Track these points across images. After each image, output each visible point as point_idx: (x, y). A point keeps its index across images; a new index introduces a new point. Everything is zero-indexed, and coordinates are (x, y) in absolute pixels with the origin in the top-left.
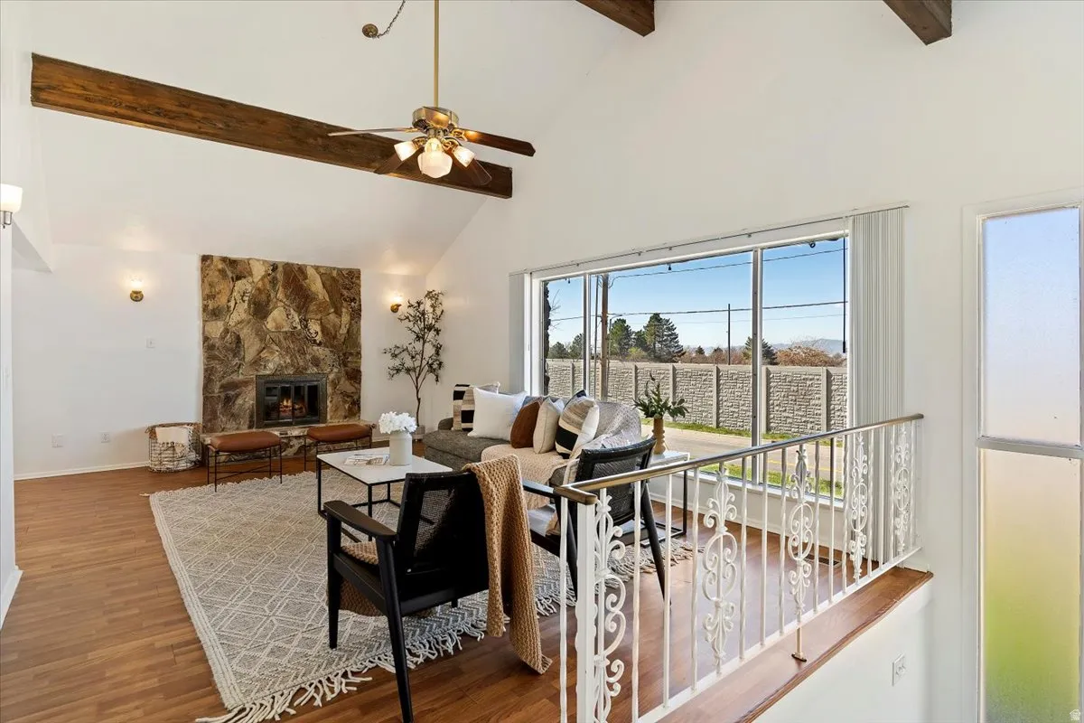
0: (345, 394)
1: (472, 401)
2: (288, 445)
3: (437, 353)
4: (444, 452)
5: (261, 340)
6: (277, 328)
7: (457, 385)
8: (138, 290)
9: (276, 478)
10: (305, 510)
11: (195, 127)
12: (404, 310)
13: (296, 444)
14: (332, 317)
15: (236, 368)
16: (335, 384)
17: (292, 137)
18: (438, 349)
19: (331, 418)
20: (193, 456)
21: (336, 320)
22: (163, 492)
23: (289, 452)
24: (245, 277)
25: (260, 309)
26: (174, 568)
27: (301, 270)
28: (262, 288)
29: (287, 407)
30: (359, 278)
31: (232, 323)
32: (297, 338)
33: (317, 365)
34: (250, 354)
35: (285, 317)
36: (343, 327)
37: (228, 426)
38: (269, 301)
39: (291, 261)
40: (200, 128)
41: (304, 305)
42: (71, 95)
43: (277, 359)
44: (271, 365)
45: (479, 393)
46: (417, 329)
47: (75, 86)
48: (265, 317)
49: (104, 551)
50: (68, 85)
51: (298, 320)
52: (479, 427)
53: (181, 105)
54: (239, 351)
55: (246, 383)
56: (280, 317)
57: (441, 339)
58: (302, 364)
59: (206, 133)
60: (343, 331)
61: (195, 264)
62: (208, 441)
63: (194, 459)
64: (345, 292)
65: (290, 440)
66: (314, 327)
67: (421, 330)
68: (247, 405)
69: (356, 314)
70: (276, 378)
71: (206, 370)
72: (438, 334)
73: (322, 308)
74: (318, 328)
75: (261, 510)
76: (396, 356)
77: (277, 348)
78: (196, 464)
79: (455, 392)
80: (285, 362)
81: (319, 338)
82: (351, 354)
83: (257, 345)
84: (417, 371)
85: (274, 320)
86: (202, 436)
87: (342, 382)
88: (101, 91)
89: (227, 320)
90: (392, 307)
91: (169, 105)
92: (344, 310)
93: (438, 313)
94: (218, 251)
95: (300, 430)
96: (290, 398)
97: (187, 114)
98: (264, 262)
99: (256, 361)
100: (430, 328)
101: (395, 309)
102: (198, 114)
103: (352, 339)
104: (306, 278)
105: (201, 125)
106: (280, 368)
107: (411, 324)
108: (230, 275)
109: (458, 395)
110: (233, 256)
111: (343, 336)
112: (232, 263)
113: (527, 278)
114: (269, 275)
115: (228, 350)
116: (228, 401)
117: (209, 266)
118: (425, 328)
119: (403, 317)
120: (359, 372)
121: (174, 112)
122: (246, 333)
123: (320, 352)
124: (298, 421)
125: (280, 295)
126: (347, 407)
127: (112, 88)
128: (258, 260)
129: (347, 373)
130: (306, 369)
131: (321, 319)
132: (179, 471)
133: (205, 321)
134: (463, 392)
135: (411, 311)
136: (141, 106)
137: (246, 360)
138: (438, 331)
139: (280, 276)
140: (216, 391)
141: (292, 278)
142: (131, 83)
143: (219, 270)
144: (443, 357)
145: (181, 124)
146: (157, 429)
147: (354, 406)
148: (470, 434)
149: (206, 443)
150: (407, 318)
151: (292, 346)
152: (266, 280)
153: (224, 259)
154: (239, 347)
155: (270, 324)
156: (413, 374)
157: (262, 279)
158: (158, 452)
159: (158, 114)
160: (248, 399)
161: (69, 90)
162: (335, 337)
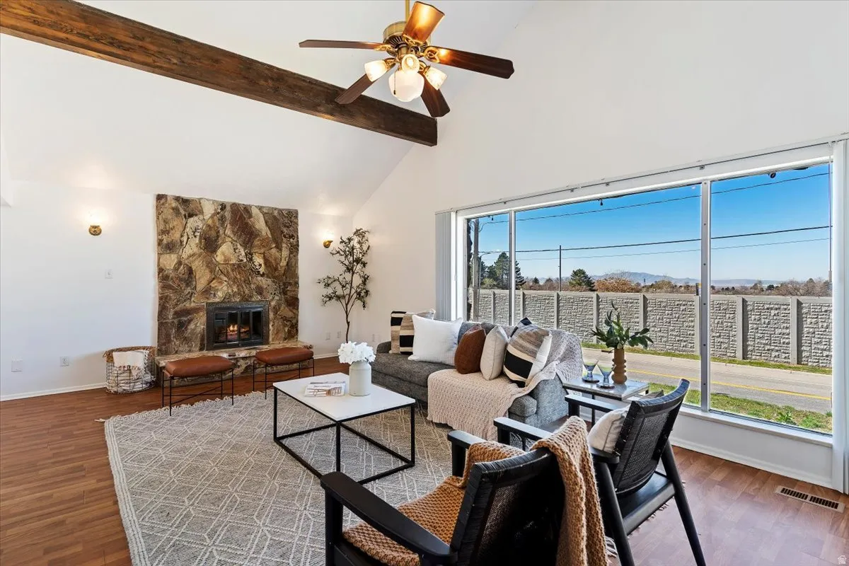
0: (285, 319)
1: (412, 327)
2: (235, 365)
3: (364, 283)
4: (386, 374)
5: (211, 272)
6: (225, 260)
7: (394, 312)
8: (96, 225)
9: (227, 399)
10: (260, 436)
11: (150, 60)
12: (336, 245)
13: (243, 364)
14: (274, 251)
15: (188, 296)
16: (276, 310)
17: (245, 78)
18: (365, 279)
19: (273, 340)
20: (149, 377)
21: (277, 254)
22: (118, 417)
23: (237, 371)
24: (196, 215)
25: (210, 243)
26: (126, 522)
27: (247, 209)
28: (212, 226)
29: (233, 331)
30: (296, 217)
31: (185, 256)
32: (243, 271)
33: (261, 294)
34: (201, 283)
35: (232, 251)
36: (283, 259)
37: (181, 349)
38: (218, 237)
39: (237, 201)
40: (154, 62)
41: (249, 240)
42: (17, 16)
43: (225, 288)
44: (220, 294)
45: (417, 320)
46: (347, 263)
47: (22, 8)
48: (214, 251)
49: (50, 496)
50: (13, 5)
51: (244, 254)
52: (420, 351)
53: (134, 37)
54: (190, 282)
55: (196, 310)
56: (227, 251)
57: (368, 271)
58: (247, 292)
59: (161, 68)
60: (283, 263)
61: (152, 202)
62: (163, 364)
63: (149, 381)
64: (285, 230)
65: (238, 361)
66: (258, 260)
67: (350, 263)
68: (198, 330)
69: (294, 249)
70: (224, 305)
71: (161, 298)
72: (364, 266)
73: (265, 244)
74: (262, 261)
75: (217, 437)
76: (329, 285)
77: (225, 279)
78: (151, 385)
79: (393, 319)
80: (233, 291)
81: (262, 270)
82: (290, 284)
83: (208, 276)
84: (347, 298)
85: (223, 254)
86: (157, 358)
87: (282, 308)
88: (52, 16)
89: (180, 254)
90: (325, 243)
91: (122, 36)
92: (284, 245)
93: (365, 248)
94: (172, 191)
95: (246, 352)
96: (236, 324)
97: (141, 47)
98: (214, 202)
99: (206, 291)
100: (358, 261)
101: (327, 245)
102: (153, 48)
103: (291, 269)
104: (250, 216)
105: (156, 59)
106: (228, 297)
107: (343, 258)
108: (183, 213)
109: (396, 322)
110: (185, 195)
111: (283, 268)
112: (185, 202)
113: (453, 215)
114: (218, 213)
115: (181, 280)
116: (181, 326)
117: (163, 204)
118: (354, 262)
119: (334, 252)
120: (297, 299)
121: (128, 44)
122: (197, 265)
123: (264, 282)
124: (244, 343)
125: (228, 232)
126: (286, 329)
127: (62, 13)
128: (207, 200)
129: (287, 301)
130: (251, 297)
131: (264, 253)
132: (135, 392)
133: (159, 254)
134: (401, 319)
135: (342, 246)
136: (94, 34)
137: (198, 289)
138: (364, 264)
139: (228, 214)
140: (170, 317)
141: (239, 217)
142: (82, 10)
143: (173, 209)
144: (370, 286)
145: (135, 56)
146: (114, 353)
147: (292, 329)
148: (410, 358)
149: (161, 365)
150: (338, 252)
151: (238, 276)
152: (215, 217)
153: (177, 199)
154: (191, 278)
155: (219, 257)
156: (343, 301)
157: (212, 217)
158: (116, 375)
159: (111, 44)
160: (199, 324)
161: (15, 11)
162: (276, 269)
